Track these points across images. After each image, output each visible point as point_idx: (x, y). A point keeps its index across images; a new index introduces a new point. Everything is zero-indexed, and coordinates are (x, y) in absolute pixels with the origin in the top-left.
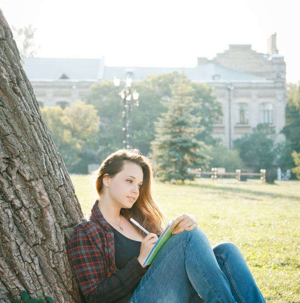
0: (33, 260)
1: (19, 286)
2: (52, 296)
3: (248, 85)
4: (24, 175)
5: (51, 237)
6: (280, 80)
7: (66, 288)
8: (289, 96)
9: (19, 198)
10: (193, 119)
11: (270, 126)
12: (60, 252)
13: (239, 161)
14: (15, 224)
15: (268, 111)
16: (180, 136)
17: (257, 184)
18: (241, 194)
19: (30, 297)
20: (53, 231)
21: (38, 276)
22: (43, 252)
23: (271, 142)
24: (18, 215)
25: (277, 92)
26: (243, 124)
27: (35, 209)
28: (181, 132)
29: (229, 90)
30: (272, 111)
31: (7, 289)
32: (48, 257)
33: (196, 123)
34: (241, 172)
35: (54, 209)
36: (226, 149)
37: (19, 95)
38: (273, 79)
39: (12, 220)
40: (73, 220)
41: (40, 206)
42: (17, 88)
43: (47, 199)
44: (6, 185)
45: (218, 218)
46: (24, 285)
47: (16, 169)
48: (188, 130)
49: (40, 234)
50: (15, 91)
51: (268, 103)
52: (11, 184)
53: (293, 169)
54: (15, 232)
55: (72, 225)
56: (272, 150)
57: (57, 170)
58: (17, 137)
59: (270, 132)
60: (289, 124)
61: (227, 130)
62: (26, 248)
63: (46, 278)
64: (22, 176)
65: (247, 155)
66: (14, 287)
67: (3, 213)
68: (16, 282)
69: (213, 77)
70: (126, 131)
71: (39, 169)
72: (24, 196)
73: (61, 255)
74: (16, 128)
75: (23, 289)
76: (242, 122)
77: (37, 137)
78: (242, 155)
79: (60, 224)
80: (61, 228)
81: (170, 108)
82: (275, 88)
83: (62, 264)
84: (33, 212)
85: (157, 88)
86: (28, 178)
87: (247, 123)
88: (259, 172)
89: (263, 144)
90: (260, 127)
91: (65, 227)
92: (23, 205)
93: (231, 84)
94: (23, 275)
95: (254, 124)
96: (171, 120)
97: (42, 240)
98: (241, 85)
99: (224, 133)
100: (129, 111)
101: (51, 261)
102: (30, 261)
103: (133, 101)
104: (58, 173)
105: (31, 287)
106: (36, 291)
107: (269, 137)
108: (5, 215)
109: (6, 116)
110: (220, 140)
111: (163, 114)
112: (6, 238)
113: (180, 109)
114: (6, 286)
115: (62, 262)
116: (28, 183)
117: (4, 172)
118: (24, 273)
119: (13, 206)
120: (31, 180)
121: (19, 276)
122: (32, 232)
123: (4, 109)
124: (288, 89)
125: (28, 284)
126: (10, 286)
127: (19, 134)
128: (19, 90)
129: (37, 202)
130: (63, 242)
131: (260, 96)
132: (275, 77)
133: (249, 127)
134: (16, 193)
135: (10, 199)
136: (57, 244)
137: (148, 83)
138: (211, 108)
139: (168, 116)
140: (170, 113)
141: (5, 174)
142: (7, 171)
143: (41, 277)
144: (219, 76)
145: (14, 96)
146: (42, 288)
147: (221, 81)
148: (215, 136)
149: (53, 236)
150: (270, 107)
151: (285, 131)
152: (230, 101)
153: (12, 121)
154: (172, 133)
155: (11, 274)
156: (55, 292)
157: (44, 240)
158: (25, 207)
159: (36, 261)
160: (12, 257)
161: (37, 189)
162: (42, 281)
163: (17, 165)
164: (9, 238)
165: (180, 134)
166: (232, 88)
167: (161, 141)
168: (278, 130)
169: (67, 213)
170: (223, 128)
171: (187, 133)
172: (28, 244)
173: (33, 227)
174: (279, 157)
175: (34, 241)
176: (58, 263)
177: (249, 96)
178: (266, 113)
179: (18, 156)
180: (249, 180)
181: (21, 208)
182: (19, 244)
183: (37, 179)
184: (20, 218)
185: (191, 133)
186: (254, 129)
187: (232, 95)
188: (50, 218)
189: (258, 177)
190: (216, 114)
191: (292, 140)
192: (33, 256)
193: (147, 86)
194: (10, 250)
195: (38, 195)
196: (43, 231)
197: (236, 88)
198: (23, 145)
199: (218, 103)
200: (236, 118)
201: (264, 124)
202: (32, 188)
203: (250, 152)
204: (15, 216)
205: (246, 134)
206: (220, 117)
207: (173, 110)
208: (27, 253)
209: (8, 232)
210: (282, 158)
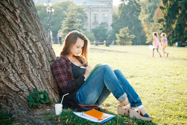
0: (38, 75)
1: (33, 86)
2: (46, 90)
3: (98, 6)
4: (33, 39)
5: (45, 66)
6: (110, 4)
7: (51, 87)
8: (114, 11)
9: (31, 49)
10: (78, 20)
11: (106, 23)
12: (49, 72)
13: (94, 38)
14: (30, 60)
15: (106, 17)
16: (72, 27)
17: (102, 46)
18: (98, 50)
19: (37, 91)
20: (46, 63)
21: (40, 82)
22: (42, 72)
23: (106, 30)
24: (31, 57)
25: (109, 9)
26: (96, 22)
27: (38, 54)
28: (72, 25)
29: (90, 8)
30: (107, 17)
31: (27, 87)
32: (44, 74)
33: (78, 22)
34: (96, 42)
35: (46, 54)
36: (89, 33)
37: (29, 6)
38: (108, 4)
39: (29, 59)
40: (53, 58)
41: (40, 53)
42: (28, 3)
43: (43, 50)
44: (26, 44)
45: (92, 60)
46: (35, 86)
47: (30, 37)
48: (75, 25)
49: (40, 64)
50: (27, 4)
51: (106, 14)
52: (28, 43)
53: (116, 41)
54: (30, 63)
55: (52, 61)
56: (107, 33)
57: (46, 38)
58: (30, 23)
59: (106, 26)
60: (113, 23)
61: (89, 25)
62: (35, 70)
63: (43, 82)
64: (32, 40)
65: (97, 35)
66: (30, 86)
67: (25, 55)
68: (31, 84)
69: (84, 3)
70: (49, 25)
71: (39, 37)
72: (33, 48)
73: (49, 73)
74: (29, 20)
75: (34, 87)
76: (95, 22)
77: (38, 24)
78: (95, 35)
79: (48, 60)
80: (49, 62)
81: (68, 15)
82: (108, 8)
83: (49, 77)
84: (37, 55)
85: (60, 7)
86: (35, 41)
87: (97, 22)
88: (103, 42)
89: (104, 31)
90: (102, 24)
91: (50, 62)
92: (33, 52)
93: (91, 6)
94: (34, 82)
95: (100, 22)
96: (68, 21)
97: (41, 67)
98: (95, 6)
99: (88, 26)
100: (50, 17)
101: (45, 76)
102: (37, 76)
103: (52, 13)
104: (46, 39)
105: (38, 86)
106: (40, 88)
107: (106, 28)
108: (26, 56)
109: (25, 15)
110: (86, 29)
111: (65, 18)
112: (26, 66)
113: (72, 16)
114: (27, 86)
115: (50, 76)
116: (35, 43)
117: (24, 38)
118: (34, 81)
119: (29, 53)
120: (36, 42)
121: (32, 82)
122: (37, 63)
123: (23, 12)
124: (114, 8)
125: (36, 85)
126: (29, 86)
127: (30, 22)
128: (29, 4)
129: (39, 51)
130: (50, 68)
131: (102, 11)
132: (108, 3)
133: (98, 24)
134: (30, 47)
135: (27, 50)
136: (47, 69)
137: (57, 5)
138: (83, 16)
139: (67, 19)
140: (68, 18)
141: (25, 39)
142: (26, 38)
143: (42, 82)
144: (86, 3)
145: (27, 6)
146: (42, 87)
147: (87, 4)
148: (84, 27)
149: (46, 65)
150: (106, 16)
151: (113, 25)
152: (90, 13)
153: (27, 17)
154: (69, 26)
155: (29, 81)
156: (47, 88)
157: (42, 67)
158: (34, 53)
159: (39, 76)
160: (29, 74)
161: (39, 46)
162: (42, 84)
163: (30, 35)
164: (28, 66)
165: (72, 26)
166: (91, 8)
167: (64, 29)
168: (109, 25)
169: (51, 56)
170: (88, 24)
171: (75, 26)
172: (35, 68)
173: (37, 62)
174: (109, 36)
175: (38, 67)
176: (48, 76)
177: (98, 11)
178: (105, 18)
179: (30, 32)
180: (99, 45)
181: (32, 54)
182: (32, 68)
183: (38, 41)
184: (32, 58)
185: (76, 26)
186: (100, 25)
187: (91, 10)
188: (44, 58)
189: (103, 44)
190: (85, 18)
191: (115, 29)
192: (38, 73)
193: (56, 6)
194: (28, 71)
195: (39, 48)
196: (41, 63)
197: (93, 8)
198: (32, 27)
199: (86, 14)
200: (93, 20)
201: (104, 22)
202: (36, 45)
203: (98, 34)
204: (30, 57)
205: (97, 27)
206: (87, 20)
207: (69, 17)
208: (36, 72)
209: (27, 63)
210: (111, 36)
